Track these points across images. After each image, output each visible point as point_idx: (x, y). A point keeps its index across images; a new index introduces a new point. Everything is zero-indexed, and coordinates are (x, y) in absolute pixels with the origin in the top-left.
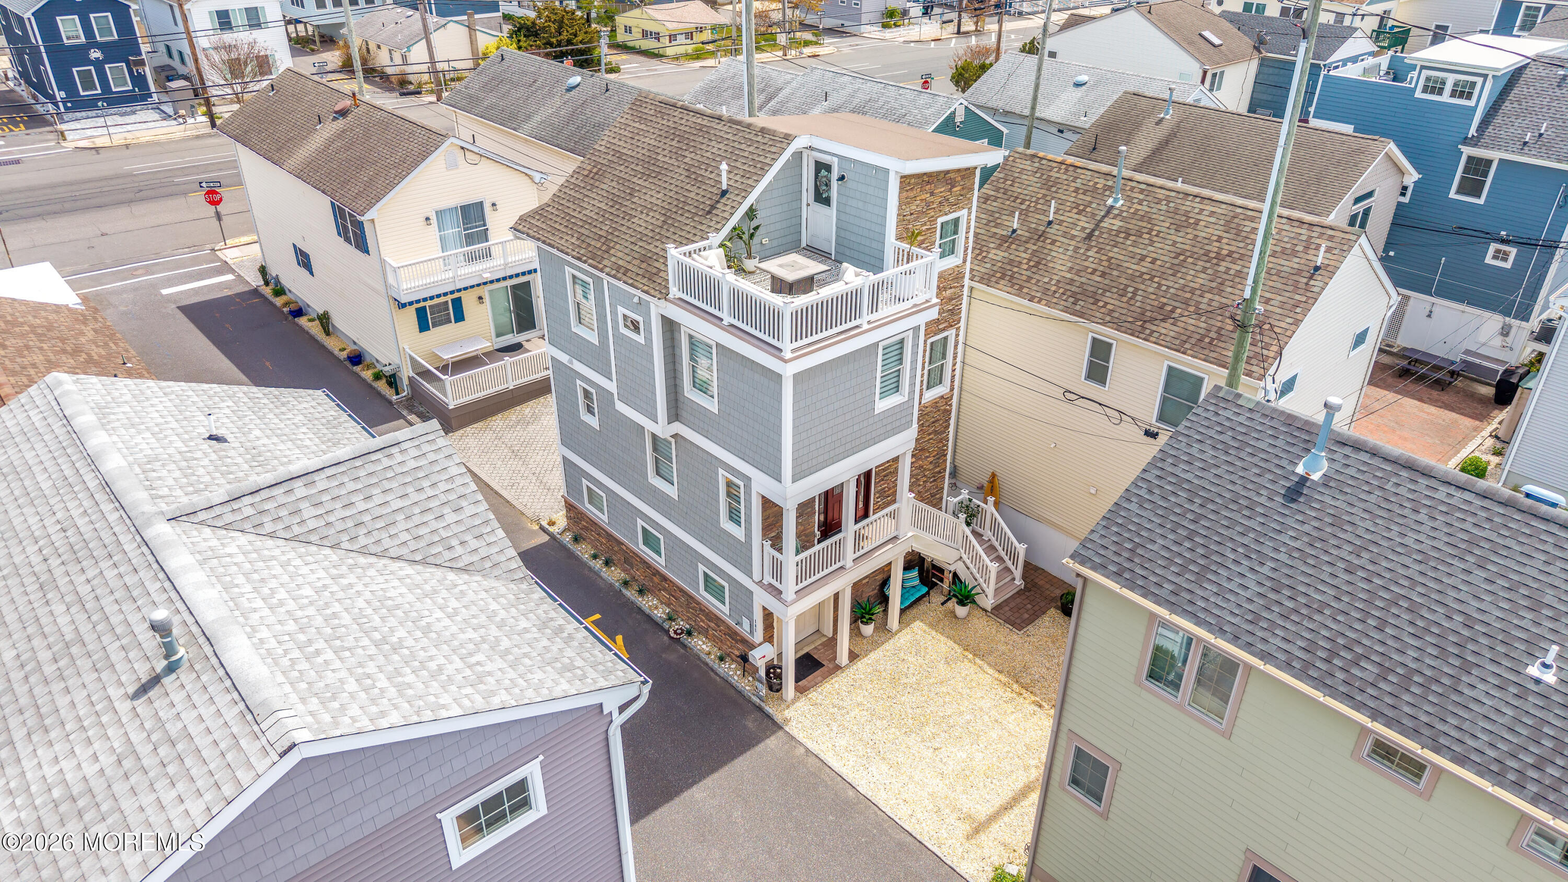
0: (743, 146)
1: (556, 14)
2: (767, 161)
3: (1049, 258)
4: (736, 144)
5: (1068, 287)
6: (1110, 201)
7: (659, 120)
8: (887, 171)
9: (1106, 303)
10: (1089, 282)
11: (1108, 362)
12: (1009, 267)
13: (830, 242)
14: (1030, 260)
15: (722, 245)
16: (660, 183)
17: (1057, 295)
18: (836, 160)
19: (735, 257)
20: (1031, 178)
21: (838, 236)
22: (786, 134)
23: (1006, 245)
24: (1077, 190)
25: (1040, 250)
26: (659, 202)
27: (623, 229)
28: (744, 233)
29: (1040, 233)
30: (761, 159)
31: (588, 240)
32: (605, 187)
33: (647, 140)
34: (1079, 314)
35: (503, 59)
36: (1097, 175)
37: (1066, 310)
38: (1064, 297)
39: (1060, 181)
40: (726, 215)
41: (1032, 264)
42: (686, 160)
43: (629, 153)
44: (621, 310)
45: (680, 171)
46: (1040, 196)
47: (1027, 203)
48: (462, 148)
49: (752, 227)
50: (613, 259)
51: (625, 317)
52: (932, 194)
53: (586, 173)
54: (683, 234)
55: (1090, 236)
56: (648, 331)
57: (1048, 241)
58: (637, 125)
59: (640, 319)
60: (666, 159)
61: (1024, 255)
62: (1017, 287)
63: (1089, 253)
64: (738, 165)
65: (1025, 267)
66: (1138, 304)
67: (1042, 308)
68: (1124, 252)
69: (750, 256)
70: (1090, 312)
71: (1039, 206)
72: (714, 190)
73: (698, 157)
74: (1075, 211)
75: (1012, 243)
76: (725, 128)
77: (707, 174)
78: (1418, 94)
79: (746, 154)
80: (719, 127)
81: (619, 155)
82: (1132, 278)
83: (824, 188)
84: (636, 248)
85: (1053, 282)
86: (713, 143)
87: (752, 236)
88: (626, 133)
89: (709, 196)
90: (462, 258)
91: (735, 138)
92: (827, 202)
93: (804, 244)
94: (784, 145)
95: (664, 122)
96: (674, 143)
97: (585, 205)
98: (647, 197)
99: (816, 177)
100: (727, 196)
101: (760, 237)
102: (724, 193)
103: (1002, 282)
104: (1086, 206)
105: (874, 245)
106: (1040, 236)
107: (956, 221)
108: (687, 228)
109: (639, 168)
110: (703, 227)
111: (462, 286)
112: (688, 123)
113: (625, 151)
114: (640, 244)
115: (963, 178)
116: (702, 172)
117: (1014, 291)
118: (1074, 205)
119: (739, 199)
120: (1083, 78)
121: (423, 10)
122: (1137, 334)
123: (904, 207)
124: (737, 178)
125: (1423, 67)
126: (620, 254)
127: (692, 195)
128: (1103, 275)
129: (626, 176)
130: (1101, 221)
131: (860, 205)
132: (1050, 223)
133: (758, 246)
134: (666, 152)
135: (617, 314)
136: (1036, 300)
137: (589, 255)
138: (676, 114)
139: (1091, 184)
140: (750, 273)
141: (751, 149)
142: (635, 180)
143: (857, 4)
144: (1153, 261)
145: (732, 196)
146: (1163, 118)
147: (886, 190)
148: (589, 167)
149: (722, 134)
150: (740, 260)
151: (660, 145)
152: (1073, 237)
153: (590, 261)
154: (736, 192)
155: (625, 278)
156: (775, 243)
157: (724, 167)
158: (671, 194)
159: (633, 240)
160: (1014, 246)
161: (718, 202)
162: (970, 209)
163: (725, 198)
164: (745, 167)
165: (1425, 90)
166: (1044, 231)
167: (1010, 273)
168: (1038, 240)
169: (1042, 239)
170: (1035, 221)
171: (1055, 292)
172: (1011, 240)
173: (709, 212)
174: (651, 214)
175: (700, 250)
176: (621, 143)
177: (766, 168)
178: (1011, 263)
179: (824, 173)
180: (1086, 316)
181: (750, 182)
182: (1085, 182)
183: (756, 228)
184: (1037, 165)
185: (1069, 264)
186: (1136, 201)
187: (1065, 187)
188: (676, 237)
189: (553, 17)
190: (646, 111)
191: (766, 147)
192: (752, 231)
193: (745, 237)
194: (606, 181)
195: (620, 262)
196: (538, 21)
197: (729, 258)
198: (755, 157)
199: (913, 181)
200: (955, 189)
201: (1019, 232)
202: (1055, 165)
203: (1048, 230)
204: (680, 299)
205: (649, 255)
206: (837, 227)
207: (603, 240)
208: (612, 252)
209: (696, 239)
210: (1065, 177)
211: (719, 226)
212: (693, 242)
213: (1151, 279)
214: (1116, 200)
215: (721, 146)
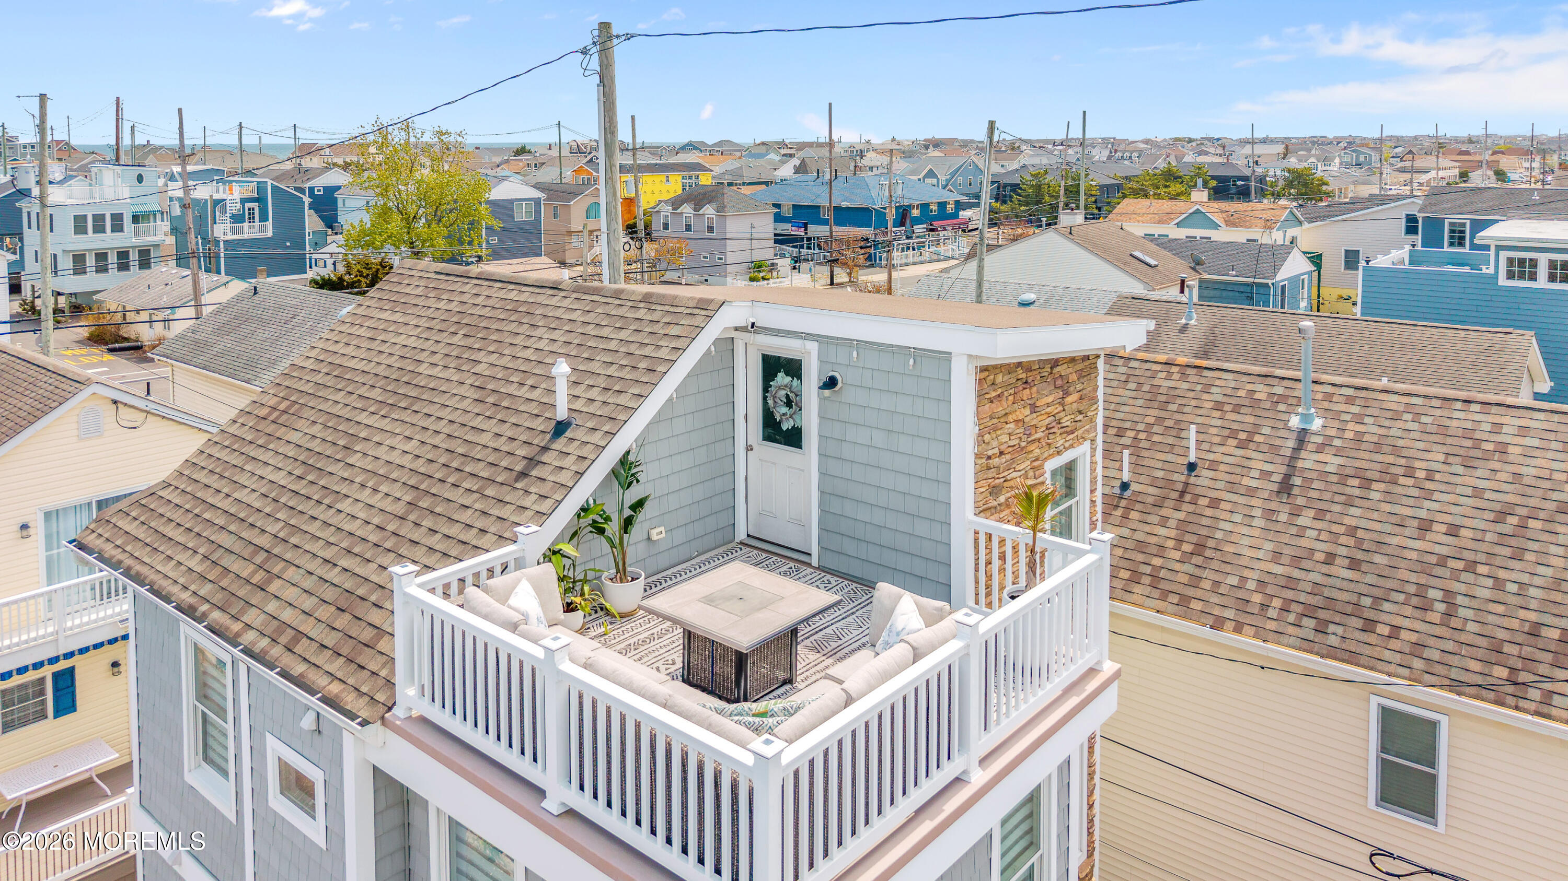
0: (605, 332)
1: (370, 268)
2: (663, 353)
3: (1219, 535)
4: (590, 330)
5: (1290, 594)
6: (1295, 422)
7: (432, 303)
8: (944, 358)
9: (1396, 628)
10: (1330, 581)
11: (1432, 765)
12: (1140, 557)
13: (804, 526)
14: (1180, 541)
15: (553, 553)
16: (414, 419)
17: (1272, 613)
18: (813, 347)
19: (585, 581)
20: (1120, 392)
21: (824, 512)
22: (701, 300)
23: (1119, 512)
24: (1219, 406)
25: (1191, 518)
26: (406, 461)
27: (313, 528)
28: (607, 519)
29: (1180, 487)
30: (647, 351)
31: (227, 561)
32: (294, 437)
33: (401, 340)
34: (1346, 656)
35: (255, 293)
36: (1245, 378)
37: (1307, 645)
38: (1291, 618)
39: (1177, 392)
40: (564, 478)
41: (1187, 548)
42: (478, 369)
43: (361, 366)
44: (275, 747)
45: (462, 390)
46: (1151, 420)
47: (1131, 434)
48: (115, 402)
49: (628, 503)
50: (272, 607)
51: (284, 766)
52: (1034, 408)
53: (263, 412)
54: (454, 531)
55: (1285, 487)
56: (335, 810)
57: (1203, 502)
58: (385, 315)
59: (315, 775)
60: (435, 371)
61: (1162, 531)
62: (1175, 599)
63: (1301, 521)
64: (595, 367)
65: (1177, 555)
66: (1471, 627)
67: (1246, 642)
68: (1375, 516)
69: (622, 574)
70: (1366, 650)
71: (1156, 438)
72: (539, 425)
73: (504, 361)
74: (1234, 442)
75: (1128, 509)
76: (566, 303)
77: (524, 392)
78: (1503, 281)
79: (613, 345)
80: (554, 301)
81: (339, 372)
82: (1423, 568)
83: (784, 410)
84: (333, 575)
85: (1251, 585)
86: (538, 332)
87: (628, 523)
88: (361, 332)
89: (523, 438)
90: (89, 593)
91: (587, 318)
92: (794, 438)
93: (741, 535)
94: (698, 321)
95: (441, 305)
96: (456, 340)
97: (243, 479)
98: (381, 452)
99: (766, 389)
100: (569, 434)
101: (646, 525)
102: (561, 428)
103: (1137, 589)
104: (1252, 433)
105: (922, 528)
106: (1183, 493)
107: (1070, 468)
108: (465, 516)
109: (376, 394)
110: (506, 512)
111: (75, 647)
112: (490, 302)
113: (352, 364)
114: (344, 562)
115: (1081, 375)
116: (511, 389)
117: (1171, 608)
118: (1226, 433)
119: (596, 438)
120: (1031, 296)
121: (196, 266)
122: (1511, 700)
123: (987, 437)
124: (593, 393)
125: (1499, 248)
126: (290, 594)
127: (485, 439)
128: (1354, 565)
129: (345, 412)
130: (1294, 458)
131: (879, 438)
132: (1192, 467)
133: (642, 547)
134: (436, 359)
135: (264, 756)
136: (1230, 625)
137: (218, 598)
138: (466, 288)
139: (1242, 393)
140: (622, 616)
141: (623, 335)
142: (363, 417)
143: (721, 259)
144: (1453, 531)
145: (580, 434)
146: (1187, 324)
147: (946, 400)
148: (273, 401)
149: (558, 313)
150: (599, 589)
151: (426, 345)
152: (1251, 492)
153: (216, 615)
154: (590, 424)
155: (287, 660)
156: (680, 536)
157: (562, 368)
158: (437, 440)
159: (328, 554)
160: (1134, 515)
161: (545, 449)
162: (1093, 441)
163: (562, 440)
164: (611, 371)
165: (1510, 275)
166: (1187, 484)
167: (1148, 570)
168: (1180, 499)
169: (1188, 497)
170: (1159, 465)
171: (1264, 606)
172: (1123, 503)
173: (523, 475)
174: (384, 488)
175: (491, 572)
176: (349, 350)
177: (661, 369)
178: (1141, 547)
179: (782, 379)
180: (1363, 660)
181: (623, 400)
182: (1229, 392)
183: (638, 505)
184: (1123, 370)
185: (1269, 546)
186: (1348, 417)
187: (1193, 403)
188: (433, 541)
189: (365, 272)
190: (408, 290)
191: (656, 328)
192: (627, 512)
193: (613, 528)
194: (300, 424)
195: (287, 615)
196: (346, 278)
197: (568, 583)
198: (633, 348)
199: (999, 378)
200: (1069, 399)
201: (1134, 487)
202: (1158, 367)
203: (1192, 480)
204: (424, 721)
205: (360, 592)
206: (822, 493)
207: (259, 559)
208: (274, 587)
209: (483, 542)
210: (1185, 386)
211: (545, 506)
212: (478, 549)
213: (1471, 567)
214: (1306, 418)
215: (556, 335)
